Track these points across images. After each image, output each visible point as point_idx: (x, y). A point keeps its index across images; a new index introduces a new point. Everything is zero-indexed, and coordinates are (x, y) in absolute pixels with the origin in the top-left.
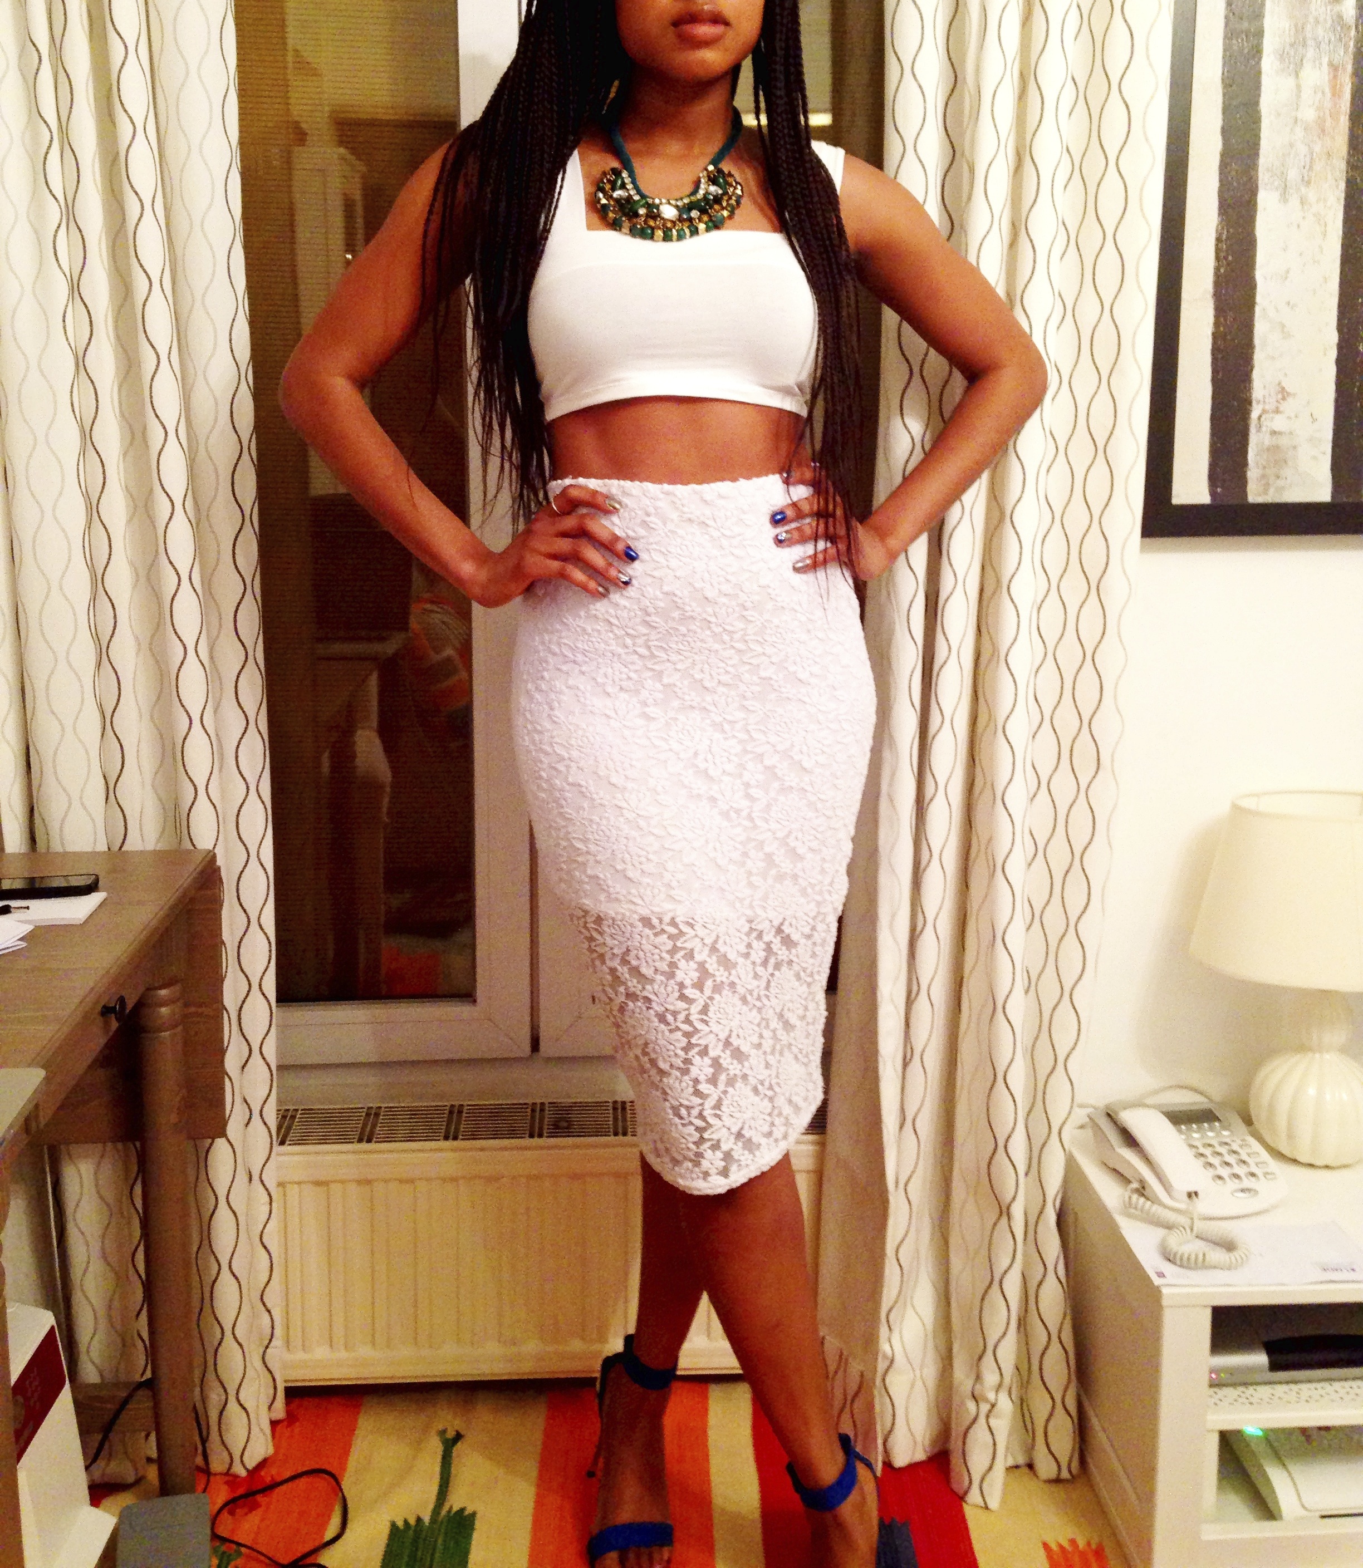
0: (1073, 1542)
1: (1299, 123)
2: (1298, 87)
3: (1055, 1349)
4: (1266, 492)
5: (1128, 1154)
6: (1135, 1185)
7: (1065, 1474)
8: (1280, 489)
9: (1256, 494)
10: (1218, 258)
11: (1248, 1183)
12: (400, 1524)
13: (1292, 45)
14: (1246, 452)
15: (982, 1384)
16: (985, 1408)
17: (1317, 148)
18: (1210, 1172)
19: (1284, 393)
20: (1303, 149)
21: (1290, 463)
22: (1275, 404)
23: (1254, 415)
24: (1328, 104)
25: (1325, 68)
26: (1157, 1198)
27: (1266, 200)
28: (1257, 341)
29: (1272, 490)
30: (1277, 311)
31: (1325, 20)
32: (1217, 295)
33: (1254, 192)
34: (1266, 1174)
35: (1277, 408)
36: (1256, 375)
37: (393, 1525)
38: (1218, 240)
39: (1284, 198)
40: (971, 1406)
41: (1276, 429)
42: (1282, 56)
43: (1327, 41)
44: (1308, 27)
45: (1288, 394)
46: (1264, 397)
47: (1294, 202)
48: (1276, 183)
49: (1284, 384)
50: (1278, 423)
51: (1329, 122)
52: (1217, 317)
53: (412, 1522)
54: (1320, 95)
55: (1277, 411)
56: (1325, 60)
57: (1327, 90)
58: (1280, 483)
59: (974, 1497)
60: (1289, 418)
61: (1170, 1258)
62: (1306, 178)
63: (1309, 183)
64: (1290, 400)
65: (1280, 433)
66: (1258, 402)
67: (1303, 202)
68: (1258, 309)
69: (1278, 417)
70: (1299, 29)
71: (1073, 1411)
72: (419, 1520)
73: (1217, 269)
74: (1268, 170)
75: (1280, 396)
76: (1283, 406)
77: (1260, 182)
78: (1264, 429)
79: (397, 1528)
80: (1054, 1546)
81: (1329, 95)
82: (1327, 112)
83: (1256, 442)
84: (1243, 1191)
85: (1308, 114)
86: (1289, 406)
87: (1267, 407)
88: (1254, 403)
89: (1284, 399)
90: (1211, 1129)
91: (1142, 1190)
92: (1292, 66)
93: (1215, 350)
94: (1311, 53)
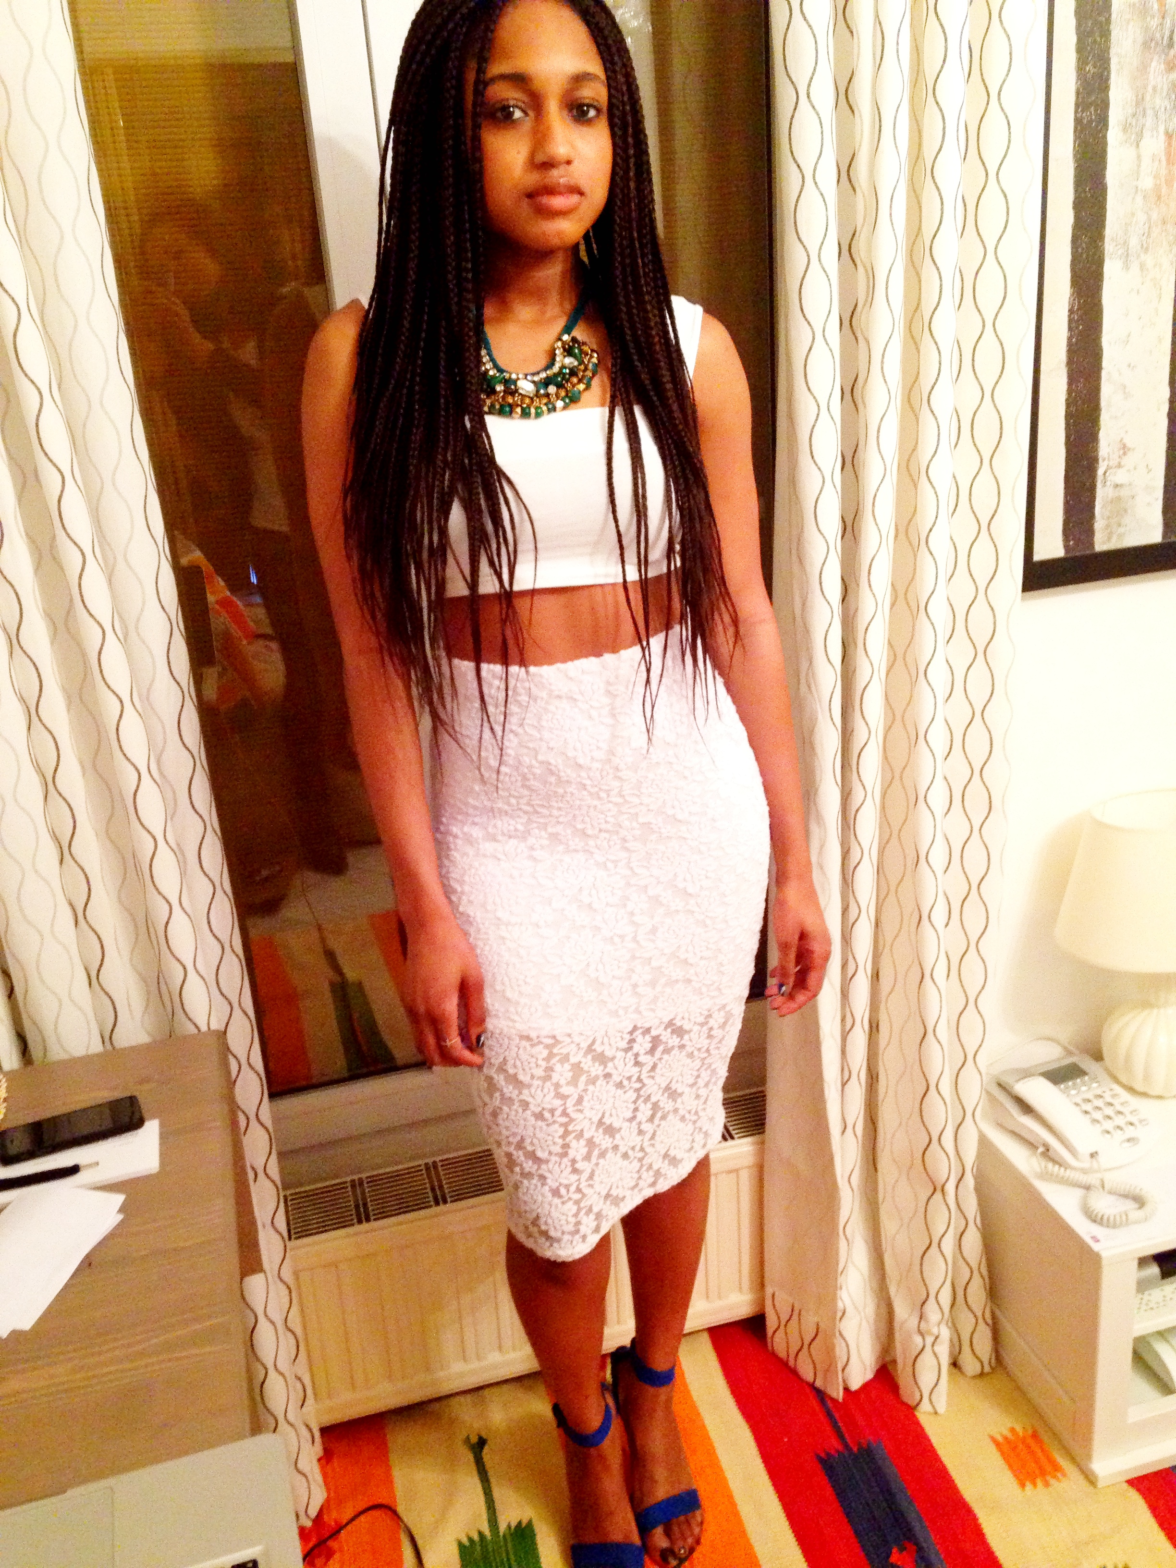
0: (1012, 1430)
1: (1139, 193)
2: (1139, 157)
3: (976, 1278)
4: (1109, 539)
5: (1027, 1121)
6: (1041, 1149)
7: (987, 1369)
8: (1121, 536)
9: (1102, 543)
10: (1070, 329)
11: (1130, 1132)
12: (465, 1541)
13: (1134, 115)
14: (1093, 507)
15: (927, 1322)
16: (929, 1340)
17: (1155, 216)
18: (1098, 1128)
19: (1125, 449)
20: (1141, 217)
21: (1129, 511)
22: (1118, 460)
23: (1100, 472)
24: (1163, 172)
25: (1162, 137)
26: (1067, 1164)
27: (1111, 269)
28: (1103, 404)
29: (1114, 538)
30: (1120, 374)
31: (1162, 89)
32: (1070, 362)
33: (1100, 263)
34: (1141, 1121)
35: (1119, 463)
36: (1102, 435)
37: (460, 1545)
38: (1071, 311)
39: (1127, 267)
40: (918, 1340)
41: (1119, 482)
42: (1125, 128)
43: (1163, 109)
44: (1148, 97)
45: (1129, 449)
46: (1108, 454)
47: (1135, 267)
48: (1120, 252)
49: (1125, 441)
50: (1119, 477)
51: (1164, 191)
52: (1070, 384)
53: (476, 1537)
54: (1157, 163)
55: (1119, 466)
56: (1162, 129)
57: (1163, 159)
58: (1121, 530)
59: (925, 1406)
60: (1129, 471)
61: (1095, 1219)
62: (1145, 246)
63: (1147, 249)
64: (1130, 454)
65: (1121, 486)
66: (1104, 460)
67: (1142, 267)
68: (1104, 374)
69: (1120, 471)
70: (1139, 101)
71: (990, 1321)
72: (481, 1534)
73: (1070, 339)
74: (1112, 239)
75: (1122, 452)
76: (1125, 461)
77: (1106, 252)
78: (1108, 483)
79: (465, 1547)
80: (1000, 1439)
81: (1164, 162)
82: (1163, 180)
83: (1102, 494)
84: (1129, 1140)
85: (1147, 183)
86: (1129, 461)
87: (1111, 464)
88: (1100, 460)
89: (1125, 454)
90: (1084, 1084)
91: (1047, 1153)
92: (1133, 137)
93: (1068, 416)
94: (1149, 121)
